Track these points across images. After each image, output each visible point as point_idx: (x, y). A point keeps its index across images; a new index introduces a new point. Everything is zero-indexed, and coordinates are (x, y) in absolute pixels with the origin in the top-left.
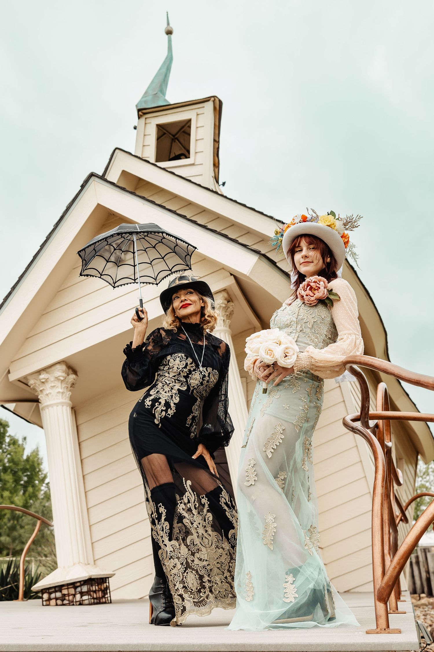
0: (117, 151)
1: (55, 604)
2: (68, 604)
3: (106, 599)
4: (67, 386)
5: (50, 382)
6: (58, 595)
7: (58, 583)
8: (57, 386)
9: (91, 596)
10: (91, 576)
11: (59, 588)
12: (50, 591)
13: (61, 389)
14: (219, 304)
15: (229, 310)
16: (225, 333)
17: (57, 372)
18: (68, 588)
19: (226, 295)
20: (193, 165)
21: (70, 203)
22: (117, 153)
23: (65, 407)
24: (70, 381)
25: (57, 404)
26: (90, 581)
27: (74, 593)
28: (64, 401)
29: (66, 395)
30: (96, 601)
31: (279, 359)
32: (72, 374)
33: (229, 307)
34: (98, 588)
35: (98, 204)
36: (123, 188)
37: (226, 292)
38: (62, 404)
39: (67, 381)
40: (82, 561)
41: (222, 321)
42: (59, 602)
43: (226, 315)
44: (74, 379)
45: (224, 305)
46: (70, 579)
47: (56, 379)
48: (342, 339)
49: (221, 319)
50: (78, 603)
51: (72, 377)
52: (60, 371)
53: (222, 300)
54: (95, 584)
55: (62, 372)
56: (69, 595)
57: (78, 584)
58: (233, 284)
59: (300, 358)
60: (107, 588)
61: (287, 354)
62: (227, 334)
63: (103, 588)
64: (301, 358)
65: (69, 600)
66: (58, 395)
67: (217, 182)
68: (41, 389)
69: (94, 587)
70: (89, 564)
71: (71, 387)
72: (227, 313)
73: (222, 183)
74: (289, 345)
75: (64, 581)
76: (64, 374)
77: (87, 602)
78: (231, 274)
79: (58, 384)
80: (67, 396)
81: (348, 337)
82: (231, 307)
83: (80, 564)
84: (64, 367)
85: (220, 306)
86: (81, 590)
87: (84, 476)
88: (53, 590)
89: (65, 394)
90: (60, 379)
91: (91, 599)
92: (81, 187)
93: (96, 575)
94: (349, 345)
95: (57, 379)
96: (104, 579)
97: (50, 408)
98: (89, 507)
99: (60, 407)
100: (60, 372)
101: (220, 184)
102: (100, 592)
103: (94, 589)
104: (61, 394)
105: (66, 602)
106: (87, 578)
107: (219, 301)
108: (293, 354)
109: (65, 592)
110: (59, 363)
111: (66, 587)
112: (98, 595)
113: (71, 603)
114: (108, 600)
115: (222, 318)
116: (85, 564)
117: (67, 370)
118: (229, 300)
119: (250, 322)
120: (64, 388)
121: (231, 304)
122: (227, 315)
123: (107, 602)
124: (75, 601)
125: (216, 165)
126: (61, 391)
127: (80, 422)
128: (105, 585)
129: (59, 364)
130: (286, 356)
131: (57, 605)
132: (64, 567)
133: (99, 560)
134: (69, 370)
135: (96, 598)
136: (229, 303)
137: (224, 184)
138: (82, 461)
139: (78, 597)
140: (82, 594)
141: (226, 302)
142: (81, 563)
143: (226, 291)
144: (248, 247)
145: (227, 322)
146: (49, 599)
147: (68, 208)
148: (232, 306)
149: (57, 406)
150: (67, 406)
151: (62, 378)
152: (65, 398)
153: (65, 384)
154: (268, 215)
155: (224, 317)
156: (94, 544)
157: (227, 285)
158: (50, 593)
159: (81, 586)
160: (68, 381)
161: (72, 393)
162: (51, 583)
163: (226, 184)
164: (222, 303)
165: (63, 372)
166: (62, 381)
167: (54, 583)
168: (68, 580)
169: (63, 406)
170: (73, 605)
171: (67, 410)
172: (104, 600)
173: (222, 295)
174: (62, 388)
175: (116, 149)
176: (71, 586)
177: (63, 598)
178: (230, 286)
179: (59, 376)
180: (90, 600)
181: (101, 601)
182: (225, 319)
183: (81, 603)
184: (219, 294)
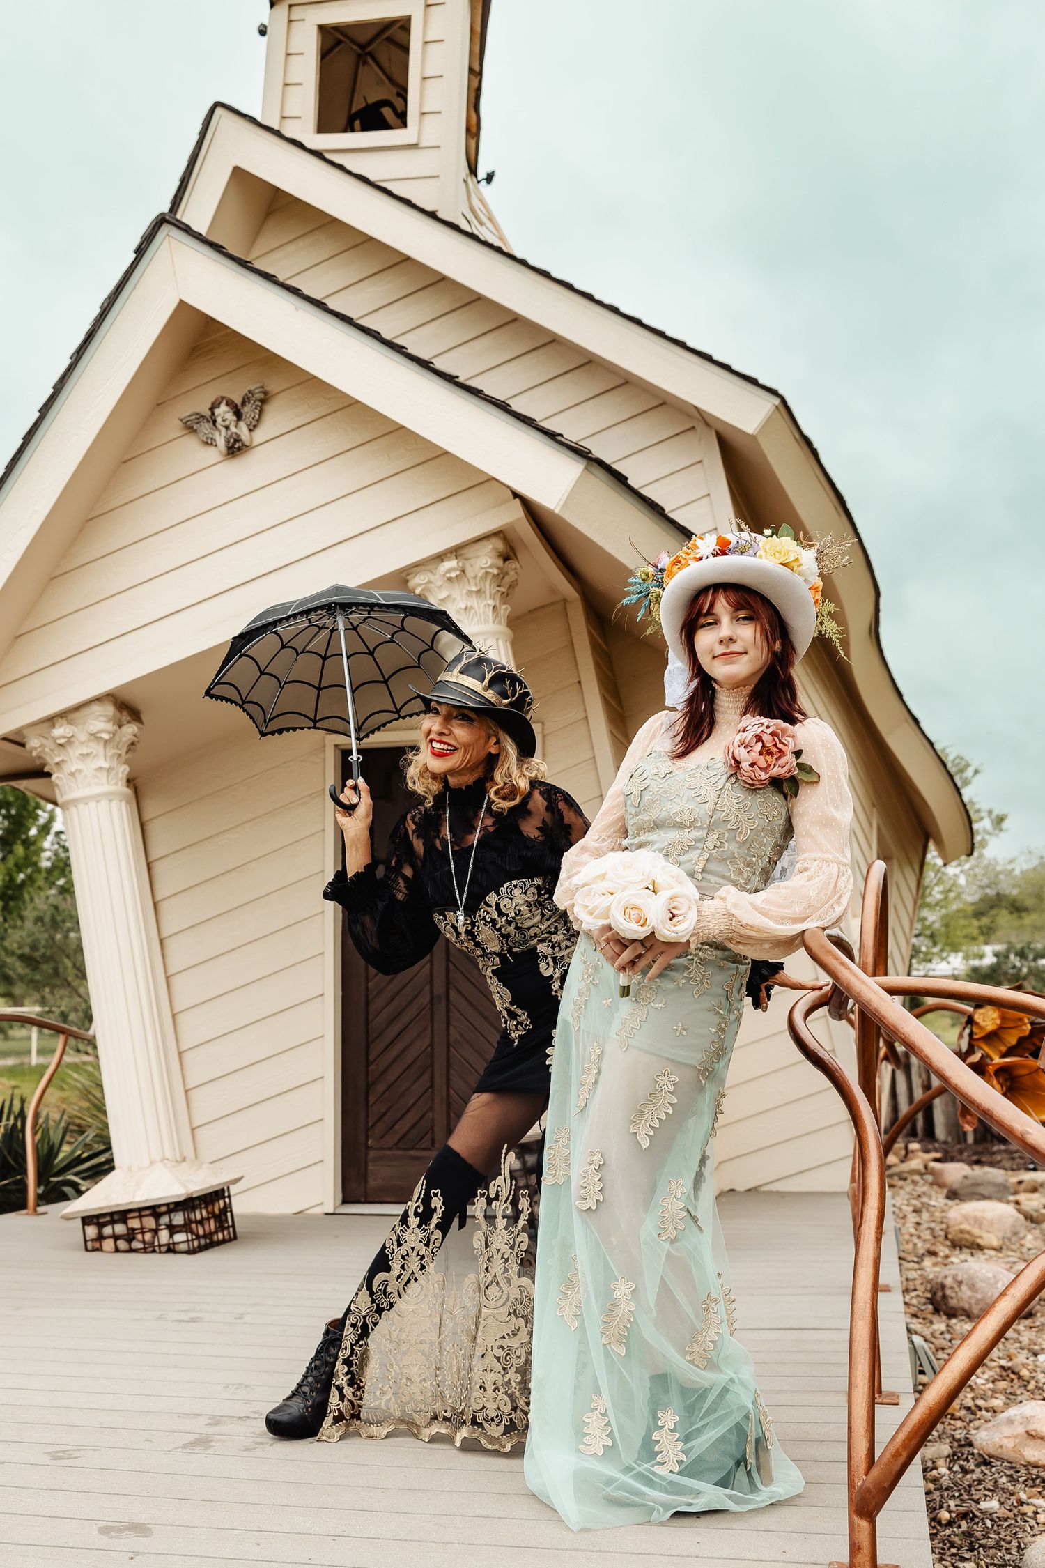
0: (219, 111)
1: (113, 1250)
2: (143, 1251)
3: (226, 1233)
4: (119, 752)
5: (77, 744)
6: (120, 1229)
7: (117, 1206)
8: (95, 753)
9: (192, 1233)
10: (192, 1194)
11: (122, 1216)
12: (102, 1220)
13: (105, 760)
14: (482, 568)
15: (508, 579)
16: (497, 639)
17: (95, 722)
18: (140, 1217)
19: (500, 545)
20: (415, 146)
21: (109, 297)
22: (221, 116)
23: (115, 804)
24: (124, 739)
25: (97, 798)
26: (187, 1204)
27: (154, 1226)
28: (113, 788)
29: (117, 774)
30: (202, 1242)
31: (660, 927)
32: (129, 722)
33: (507, 574)
34: (208, 1212)
35: (182, 302)
36: (243, 263)
37: (500, 538)
38: (109, 796)
39: (118, 740)
40: (168, 1155)
41: (491, 608)
42: (122, 1244)
43: (500, 594)
44: (135, 735)
45: (495, 571)
46: (144, 1198)
47: (92, 736)
48: (806, 869)
49: (488, 605)
50: (164, 1249)
51: (130, 729)
52: (102, 719)
53: (490, 557)
54: (200, 1204)
55: (105, 721)
56: (143, 1230)
57: (163, 1209)
58: (519, 520)
59: (703, 914)
60: (227, 1208)
61: (675, 912)
62: (501, 642)
63: (217, 1211)
64: (706, 914)
65: (144, 1242)
66: (98, 774)
67: (473, 170)
68: (58, 759)
69: (198, 1213)
70: (184, 1160)
71: (127, 752)
72: (503, 589)
73: (485, 177)
74: (677, 889)
75: (131, 1203)
76: (110, 727)
77: (184, 1247)
78: (516, 495)
79: (98, 749)
80: (120, 775)
81: (821, 868)
82: (512, 573)
83: (166, 1161)
84: (110, 709)
85: (487, 573)
86: (171, 1220)
87: (161, 941)
88: (108, 1219)
89: (114, 772)
90: (101, 738)
91: (193, 1240)
92: (136, 252)
93: (202, 1190)
94: (822, 888)
95: (94, 736)
96: (220, 1193)
97: (80, 806)
98: (182, 1049)
99: (104, 803)
100: (100, 721)
101: (479, 178)
102: (212, 1222)
103: (199, 1217)
104: (105, 774)
105: (136, 1245)
106: (182, 1199)
107: (484, 561)
108: (690, 908)
109: (135, 1223)
110: (98, 699)
111: (136, 1214)
112: (207, 1227)
113: (149, 1248)
114: (229, 1233)
115: (491, 602)
116: (177, 1161)
117: (118, 714)
118: (508, 555)
119: (553, 591)
120: (112, 757)
121: (513, 566)
122: (503, 593)
123: (227, 1237)
124: (156, 1243)
125: (473, 131)
126: (105, 765)
127: (148, 814)
128: (221, 1202)
129: (96, 702)
130: (674, 916)
131: (117, 1250)
132: (130, 1169)
133: (203, 1128)
134: (121, 712)
135: (205, 1236)
136: (508, 562)
137: (489, 178)
138: (155, 905)
139: (164, 1236)
140: (172, 1229)
141: (500, 563)
142: (167, 1159)
143: (501, 535)
144: (559, 438)
145: (502, 611)
146: (101, 1238)
147: (105, 310)
148: (516, 569)
149: (98, 802)
150: (121, 801)
151: (106, 736)
152: (114, 781)
153: (113, 748)
154: (606, 301)
155: (494, 599)
156: (189, 1092)
157: (504, 523)
158: (101, 1226)
159: (169, 1212)
160: (120, 741)
161: (130, 766)
162: (102, 1204)
163: (495, 179)
164: (491, 567)
165: (109, 721)
166: (106, 742)
167: (110, 1207)
168: (140, 1202)
169: (110, 801)
170: (154, 1251)
171: (120, 810)
172: (220, 1236)
173: (491, 546)
174: (108, 759)
175: (217, 104)
176: (148, 1213)
177: (130, 1236)
178: (511, 526)
179: (98, 732)
180: (191, 1243)
181: (215, 1238)
182: (498, 604)
183: (171, 1249)
184: (484, 543)
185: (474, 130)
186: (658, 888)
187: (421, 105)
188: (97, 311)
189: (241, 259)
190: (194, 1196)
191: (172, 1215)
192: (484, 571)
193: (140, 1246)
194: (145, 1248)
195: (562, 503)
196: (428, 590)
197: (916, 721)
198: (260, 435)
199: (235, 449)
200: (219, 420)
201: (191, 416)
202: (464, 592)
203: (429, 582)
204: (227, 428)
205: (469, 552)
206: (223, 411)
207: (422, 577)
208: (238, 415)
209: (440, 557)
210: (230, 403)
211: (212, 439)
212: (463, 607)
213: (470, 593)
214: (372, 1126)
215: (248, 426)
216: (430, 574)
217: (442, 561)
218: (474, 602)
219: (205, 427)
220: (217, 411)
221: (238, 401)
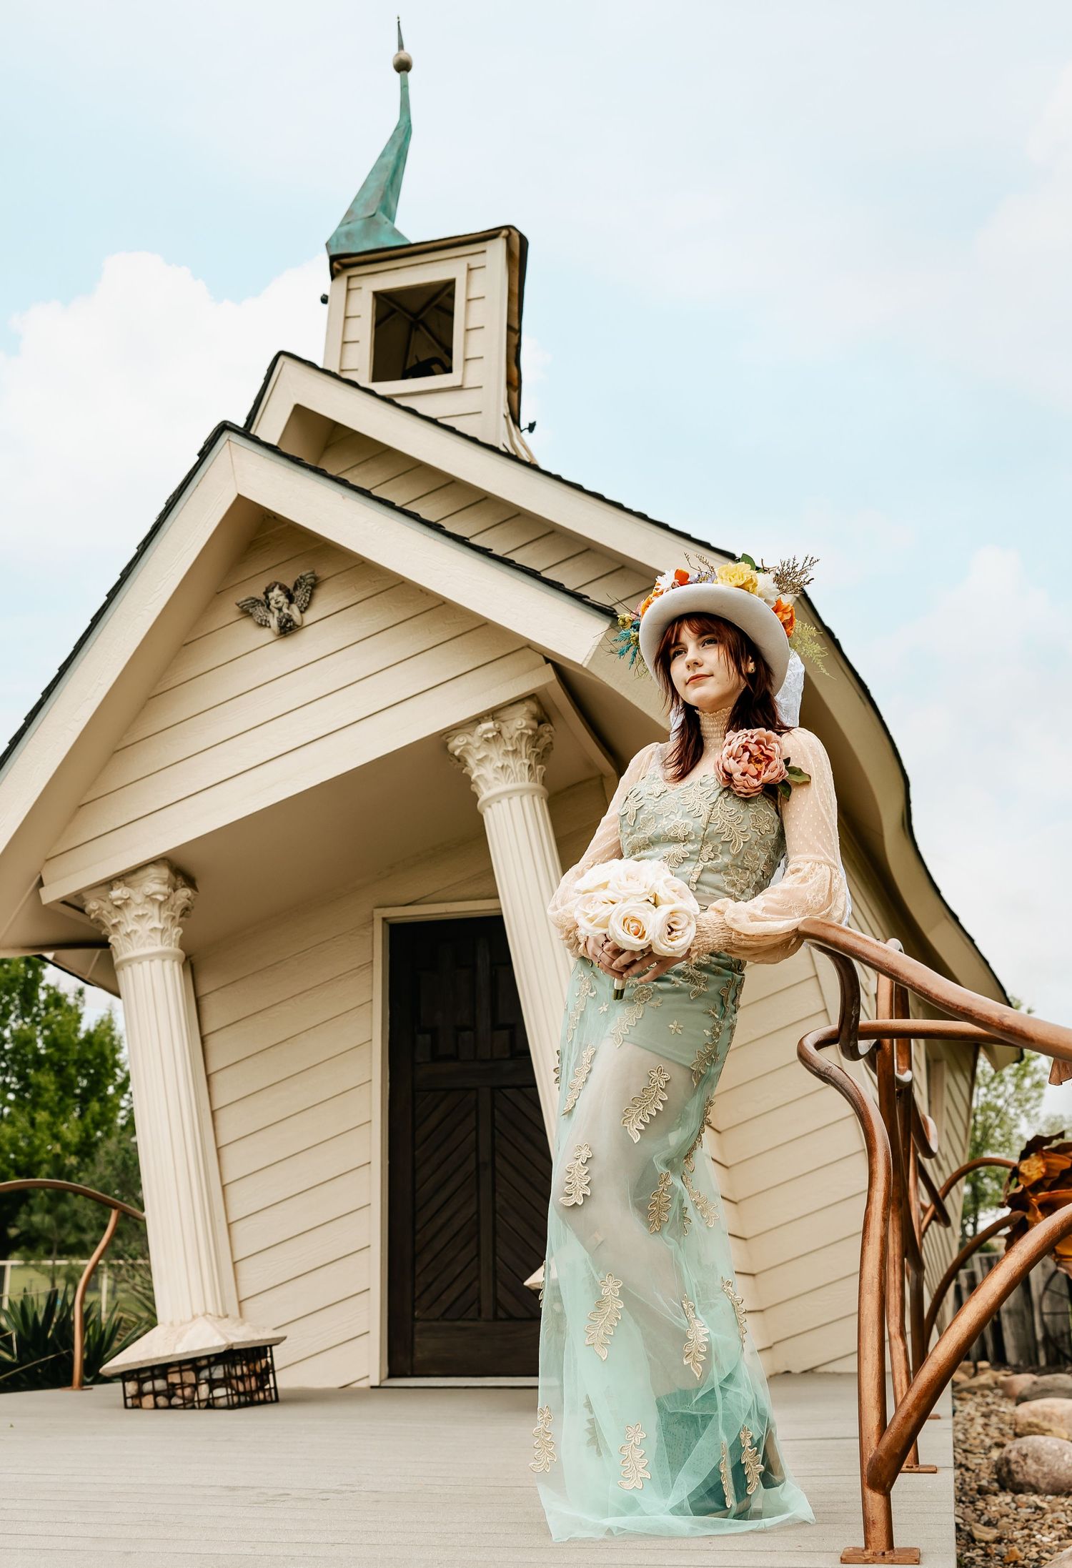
0: (282, 359)
1: (153, 1406)
2: (182, 1407)
3: (267, 1393)
4: (173, 914)
5: (133, 905)
6: (160, 1384)
7: (158, 1359)
8: (150, 914)
9: (232, 1389)
10: (232, 1345)
11: (160, 1370)
12: (142, 1376)
13: (160, 921)
14: (518, 729)
15: (542, 741)
16: (533, 796)
17: (150, 884)
18: (181, 1372)
19: (534, 707)
20: (460, 388)
21: (174, 494)
22: (284, 363)
23: (168, 964)
24: (178, 902)
25: (151, 957)
26: (229, 1356)
27: (194, 1381)
28: (165, 948)
29: (170, 936)
30: (243, 1399)
31: (657, 939)
32: (183, 887)
33: (542, 736)
34: (249, 1370)
35: (239, 496)
36: (295, 459)
37: (534, 702)
38: (163, 956)
39: (172, 903)
40: (211, 1309)
41: (527, 767)
42: (162, 1401)
43: (535, 755)
44: (188, 899)
45: (530, 732)
46: (185, 1350)
47: (148, 899)
48: (799, 870)
49: (524, 763)
50: (203, 1404)
51: (185, 893)
52: (157, 881)
53: (525, 719)
54: (241, 1361)
55: (160, 884)
56: (183, 1385)
57: (204, 1362)
58: (552, 682)
60: (270, 1369)
61: (674, 926)
62: (536, 799)
63: (258, 1369)
65: (183, 1397)
66: (153, 935)
67: (517, 422)
68: (114, 921)
69: (238, 1369)
70: (227, 1316)
71: (181, 916)
72: (537, 750)
73: (527, 426)
74: (679, 904)
75: (172, 1355)
76: (165, 889)
77: (223, 1402)
78: (547, 661)
79: (154, 910)
80: (174, 937)
81: (814, 869)
82: (547, 735)
83: (208, 1316)
84: (165, 872)
85: (522, 734)
86: (211, 1374)
87: (213, 1113)
88: (148, 1374)
89: (167, 933)
90: (156, 900)
91: (232, 1395)
92: (199, 455)
93: (242, 1342)
95: (150, 898)
96: (262, 1350)
97: (135, 966)
98: (225, 1181)
99: (157, 962)
100: (155, 883)
101: (522, 428)
102: (253, 1380)
103: (239, 1372)
104: (159, 934)
105: (176, 1401)
106: (222, 1350)
107: (519, 723)
109: (175, 1378)
110: (154, 862)
111: (177, 1369)
112: (247, 1384)
113: (189, 1404)
114: (270, 1394)
115: (526, 761)
116: (219, 1317)
117: (173, 879)
118: (543, 717)
119: (590, 764)
120: (166, 919)
121: (548, 729)
122: (538, 754)
123: (269, 1399)
124: (196, 1399)
125: (514, 384)
126: (160, 926)
127: (204, 989)
128: (263, 1362)
129: (152, 865)
130: (673, 930)
131: (156, 1407)
132: (172, 1324)
133: (250, 1300)
134: (176, 878)
135: (245, 1393)
136: (542, 726)
137: (532, 427)
138: (208, 1077)
139: (204, 1391)
140: (213, 1384)
141: (535, 724)
142: (210, 1314)
143: (535, 698)
144: (586, 599)
145: (537, 771)
146: (140, 1394)
147: (169, 505)
148: (549, 732)
149: (151, 961)
150: (174, 961)
151: (161, 898)
152: (168, 942)
153: (168, 910)
154: (635, 509)
155: (529, 759)
156: (237, 1264)
157: (537, 686)
158: (141, 1382)
159: (209, 1366)
160: (175, 904)
161: (184, 930)
162: (142, 1358)
163: (536, 428)
164: (526, 728)
165: (164, 884)
166: (161, 904)
167: (151, 1360)
168: (180, 1355)
169: (163, 960)
170: (193, 1407)
171: (172, 969)
172: (261, 1396)
173: (525, 709)
174: (162, 920)
175: (281, 353)
176: (188, 1367)
177: (170, 1392)
178: (544, 688)
179: (152, 894)
180: (230, 1397)
181: (256, 1397)
182: (533, 763)
183: (210, 1405)
184: (519, 706)
185: (516, 383)
186: (659, 901)
187: (465, 353)
188: (163, 506)
189: (293, 457)
190: (235, 1348)
191: (212, 1369)
192: (519, 732)
193: (180, 1401)
194: (184, 1404)
195: (589, 658)
196: (468, 752)
197: (955, 918)
198: (310, 616)
199: (287, 629)
200: (273, 602)
201: (246, 600)
202: (501, 752)
203: (468, 744)
204: (280, 610)
205: (505, 715)
206: (276, 595)
207: (461, 739)
208: (291, 599)
209: (478, 720)
210: (282, 588)
211: (266, 620)
212: (500, 765)
213: (506, 753)
214: (419, 1297)
215: (299, 608)
216: (468, 737)
217: (480, 724)
218: (510, 761)
219: (260, 611)
220: (271, 595)
221: (290, 586)
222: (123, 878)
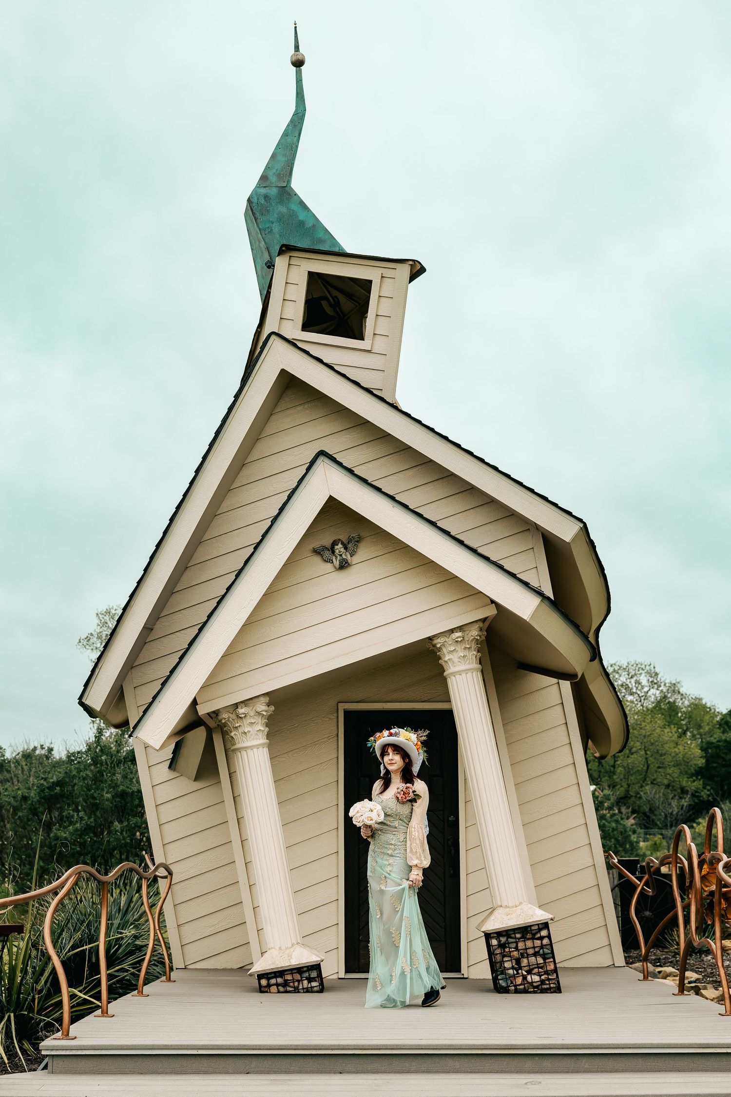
0: (273, 337)
1: (277, 992)
2: (293, 992)
4: (266, 720)
5: (248, 717)
6: (280, 980)
8: (257, 722)
9: (317, 983)
11: (280, 973)
12: (269, 976)
14: (472, 636)
20: (369, 351)
22: (274, 340)
24: (269, 714)
25: (257, 746)
27: (299, 978)
28: (261, 741)
32: (273, 706)
34: (318, 973)
35: (330, 496)
38: (262, 745)
39: (267, 715)
41: (475, 656)
42: (281, 989)
43: (477, 648)
45: (479, 638)
47: (257, 714)
49: (473, 654)
50: (305, 990)
52: (264, 704)
53: (476, 631)
56: (293, 981)
57: (305, 969)
58: (491, 612)
60: (321, 973)
62: (479, 673)
68: (237, 725)
78: (492, 602)
79: (259, 720)
84: (267, 700)
85: (474, 638)
86: (309, 975)
88: (273, 975)
89: (263, 732)
91: (316, 986)
95: (259, 713)
97: (249, 751)
100: (261, 707)
103: (316, 976)
104: (260, 733)
105: (289, 989)
107: (474, 633)
109: (289, 977)
111: (291, 972)
113: (296, 990)
115: (475, 653)
120: (263, 724)
124: (301, 988)
126: (259, 728)
128: (321, 969)
129: (263, 696)
131: (279, 992)
132: (280, 948)
135: (320, 985)
139: (305, 983)
140: (310, 980)
143: (484, 620)
145: (478, 657)
146: (269, 986)
149: (258, 748)
152: (263, 737)
157: (486, 616)
158: (268, 979)
159: (308, 971)
161: (269, 729)
164: (477, 636)
166: (262, 716)
167: (275, 968)
168: (295, 965)
169: (260, 747)
173: (477, 626)
174: (261, 725)
176: (296, 971)
177: (286, 984)
178: (490, 617)
179: (261, 711)
183: (308, 991)
184: (475, 624)
187: (374, 329)
191: (310, 972)
193: (292, 989)
194: (295, 990)
195: (530, 617)
196: (444, 645)
198: (355, 559)
199: (344, 566)
200: (337, 551)
201: (320, 547)
202: (463, 647)
203: (445, 642)
204: (341, 555)
205: (466, 628)
206: (339, 547)
207: (442, 639)
208: (346, 548)
209: (452, 631)
210: (343, 543)
211: (330, 559)
212: (463, 656)
213: (465, 648)
214: (362, 928)
215: (350, 554)
216: (445, 638)
217: (453, 633)
218: (467, 653)
219: (327, 554)
220: (336, 547)
221: (345, 542)
222: (245, 703)
